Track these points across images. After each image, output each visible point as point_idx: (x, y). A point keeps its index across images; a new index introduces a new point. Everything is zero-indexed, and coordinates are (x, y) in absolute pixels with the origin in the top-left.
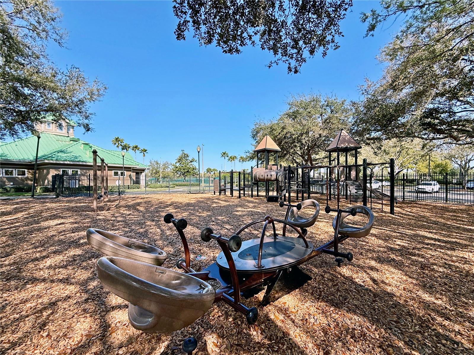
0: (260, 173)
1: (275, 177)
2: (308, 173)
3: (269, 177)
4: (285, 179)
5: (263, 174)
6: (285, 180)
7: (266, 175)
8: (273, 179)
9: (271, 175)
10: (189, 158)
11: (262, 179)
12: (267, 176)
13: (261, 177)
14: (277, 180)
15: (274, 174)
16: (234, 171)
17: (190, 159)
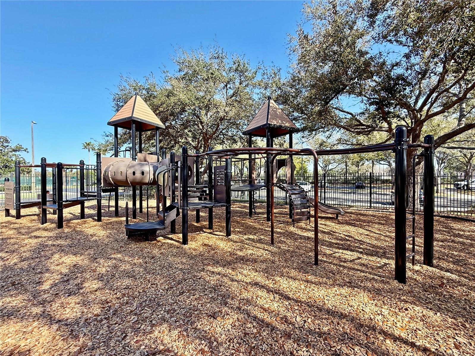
0: (118, 169)
1: (152, 177)
2: (226, 169)
3: (138, 175)
4: (175, 179)
5: (123, 169)
6: (173, 184)
7: (131, 171)
8: (147, 181)
9: (143, 173)
10: (10, 145)
11: (121, 181)
12: (134, 173)
13: (119, 177)
14: (155, 182)
15: (148, 169)
16: (48, 162)
17: (13, 145)
